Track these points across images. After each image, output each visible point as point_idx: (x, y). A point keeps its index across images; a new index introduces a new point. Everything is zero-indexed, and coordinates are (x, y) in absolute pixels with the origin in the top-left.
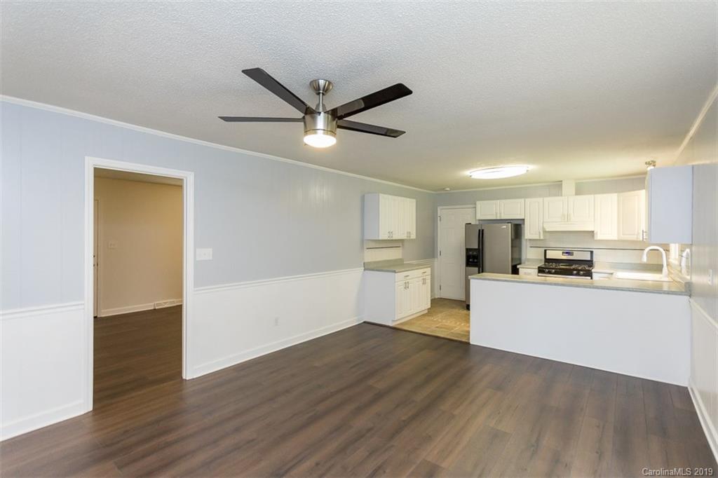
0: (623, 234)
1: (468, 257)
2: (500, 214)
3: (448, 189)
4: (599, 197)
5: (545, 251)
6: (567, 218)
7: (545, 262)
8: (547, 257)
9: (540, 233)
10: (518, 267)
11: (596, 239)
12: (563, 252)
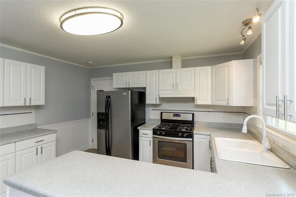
0: (216, 100)
1: (99, 120)
2: (129, 83)
3: (90, 62)
4: (198, 69)
5: (162, 113)
6: (175, 86)
7: (162, 122)
8: (163, 118)
9: (156, 99)
10: (139, 128)
11: (196, 104)
12: (173, 114)
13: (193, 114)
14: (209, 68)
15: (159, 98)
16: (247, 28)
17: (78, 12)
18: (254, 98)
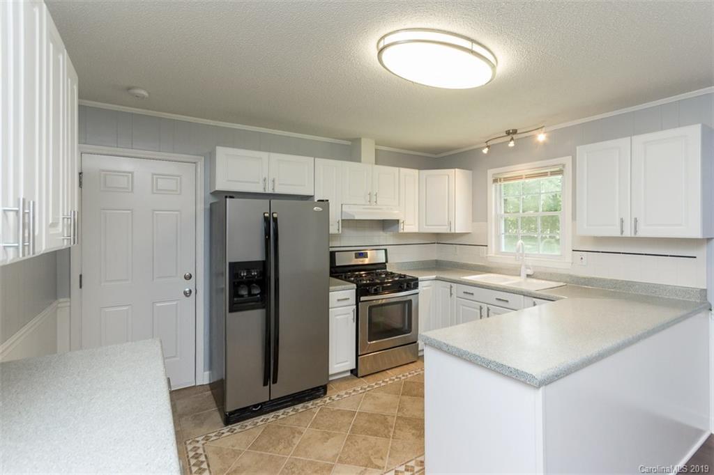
0: (426, 226)
1: (236, 284)
2: (273, 182)
5: (332, 255)
8: (337, 265)
11: (402, 231)
12: (356, 254)
13: (386, 250)
14: (416, 172)
15: (342, 220)
16: (509, 137)
17: (476, 48)
18: (473, 221)
